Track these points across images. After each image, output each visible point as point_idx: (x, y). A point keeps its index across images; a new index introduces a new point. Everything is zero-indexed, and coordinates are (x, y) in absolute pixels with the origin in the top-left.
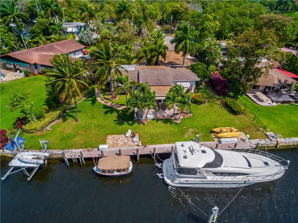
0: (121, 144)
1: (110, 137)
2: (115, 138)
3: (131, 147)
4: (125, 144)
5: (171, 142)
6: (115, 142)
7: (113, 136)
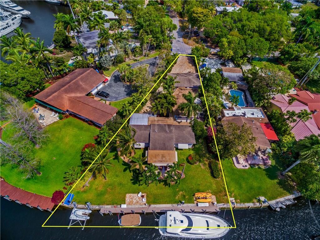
0: (135, 202)
1: (128, 195)
2: (131, 197)
3: (141, 206)
4: (137, 202)
5: (166, 203)
6: (131, 200)
7: (130, 194)
